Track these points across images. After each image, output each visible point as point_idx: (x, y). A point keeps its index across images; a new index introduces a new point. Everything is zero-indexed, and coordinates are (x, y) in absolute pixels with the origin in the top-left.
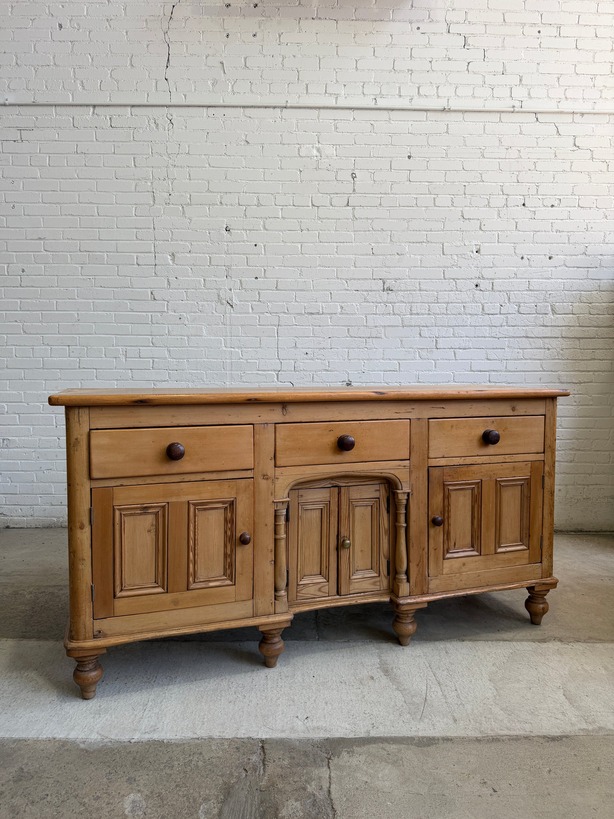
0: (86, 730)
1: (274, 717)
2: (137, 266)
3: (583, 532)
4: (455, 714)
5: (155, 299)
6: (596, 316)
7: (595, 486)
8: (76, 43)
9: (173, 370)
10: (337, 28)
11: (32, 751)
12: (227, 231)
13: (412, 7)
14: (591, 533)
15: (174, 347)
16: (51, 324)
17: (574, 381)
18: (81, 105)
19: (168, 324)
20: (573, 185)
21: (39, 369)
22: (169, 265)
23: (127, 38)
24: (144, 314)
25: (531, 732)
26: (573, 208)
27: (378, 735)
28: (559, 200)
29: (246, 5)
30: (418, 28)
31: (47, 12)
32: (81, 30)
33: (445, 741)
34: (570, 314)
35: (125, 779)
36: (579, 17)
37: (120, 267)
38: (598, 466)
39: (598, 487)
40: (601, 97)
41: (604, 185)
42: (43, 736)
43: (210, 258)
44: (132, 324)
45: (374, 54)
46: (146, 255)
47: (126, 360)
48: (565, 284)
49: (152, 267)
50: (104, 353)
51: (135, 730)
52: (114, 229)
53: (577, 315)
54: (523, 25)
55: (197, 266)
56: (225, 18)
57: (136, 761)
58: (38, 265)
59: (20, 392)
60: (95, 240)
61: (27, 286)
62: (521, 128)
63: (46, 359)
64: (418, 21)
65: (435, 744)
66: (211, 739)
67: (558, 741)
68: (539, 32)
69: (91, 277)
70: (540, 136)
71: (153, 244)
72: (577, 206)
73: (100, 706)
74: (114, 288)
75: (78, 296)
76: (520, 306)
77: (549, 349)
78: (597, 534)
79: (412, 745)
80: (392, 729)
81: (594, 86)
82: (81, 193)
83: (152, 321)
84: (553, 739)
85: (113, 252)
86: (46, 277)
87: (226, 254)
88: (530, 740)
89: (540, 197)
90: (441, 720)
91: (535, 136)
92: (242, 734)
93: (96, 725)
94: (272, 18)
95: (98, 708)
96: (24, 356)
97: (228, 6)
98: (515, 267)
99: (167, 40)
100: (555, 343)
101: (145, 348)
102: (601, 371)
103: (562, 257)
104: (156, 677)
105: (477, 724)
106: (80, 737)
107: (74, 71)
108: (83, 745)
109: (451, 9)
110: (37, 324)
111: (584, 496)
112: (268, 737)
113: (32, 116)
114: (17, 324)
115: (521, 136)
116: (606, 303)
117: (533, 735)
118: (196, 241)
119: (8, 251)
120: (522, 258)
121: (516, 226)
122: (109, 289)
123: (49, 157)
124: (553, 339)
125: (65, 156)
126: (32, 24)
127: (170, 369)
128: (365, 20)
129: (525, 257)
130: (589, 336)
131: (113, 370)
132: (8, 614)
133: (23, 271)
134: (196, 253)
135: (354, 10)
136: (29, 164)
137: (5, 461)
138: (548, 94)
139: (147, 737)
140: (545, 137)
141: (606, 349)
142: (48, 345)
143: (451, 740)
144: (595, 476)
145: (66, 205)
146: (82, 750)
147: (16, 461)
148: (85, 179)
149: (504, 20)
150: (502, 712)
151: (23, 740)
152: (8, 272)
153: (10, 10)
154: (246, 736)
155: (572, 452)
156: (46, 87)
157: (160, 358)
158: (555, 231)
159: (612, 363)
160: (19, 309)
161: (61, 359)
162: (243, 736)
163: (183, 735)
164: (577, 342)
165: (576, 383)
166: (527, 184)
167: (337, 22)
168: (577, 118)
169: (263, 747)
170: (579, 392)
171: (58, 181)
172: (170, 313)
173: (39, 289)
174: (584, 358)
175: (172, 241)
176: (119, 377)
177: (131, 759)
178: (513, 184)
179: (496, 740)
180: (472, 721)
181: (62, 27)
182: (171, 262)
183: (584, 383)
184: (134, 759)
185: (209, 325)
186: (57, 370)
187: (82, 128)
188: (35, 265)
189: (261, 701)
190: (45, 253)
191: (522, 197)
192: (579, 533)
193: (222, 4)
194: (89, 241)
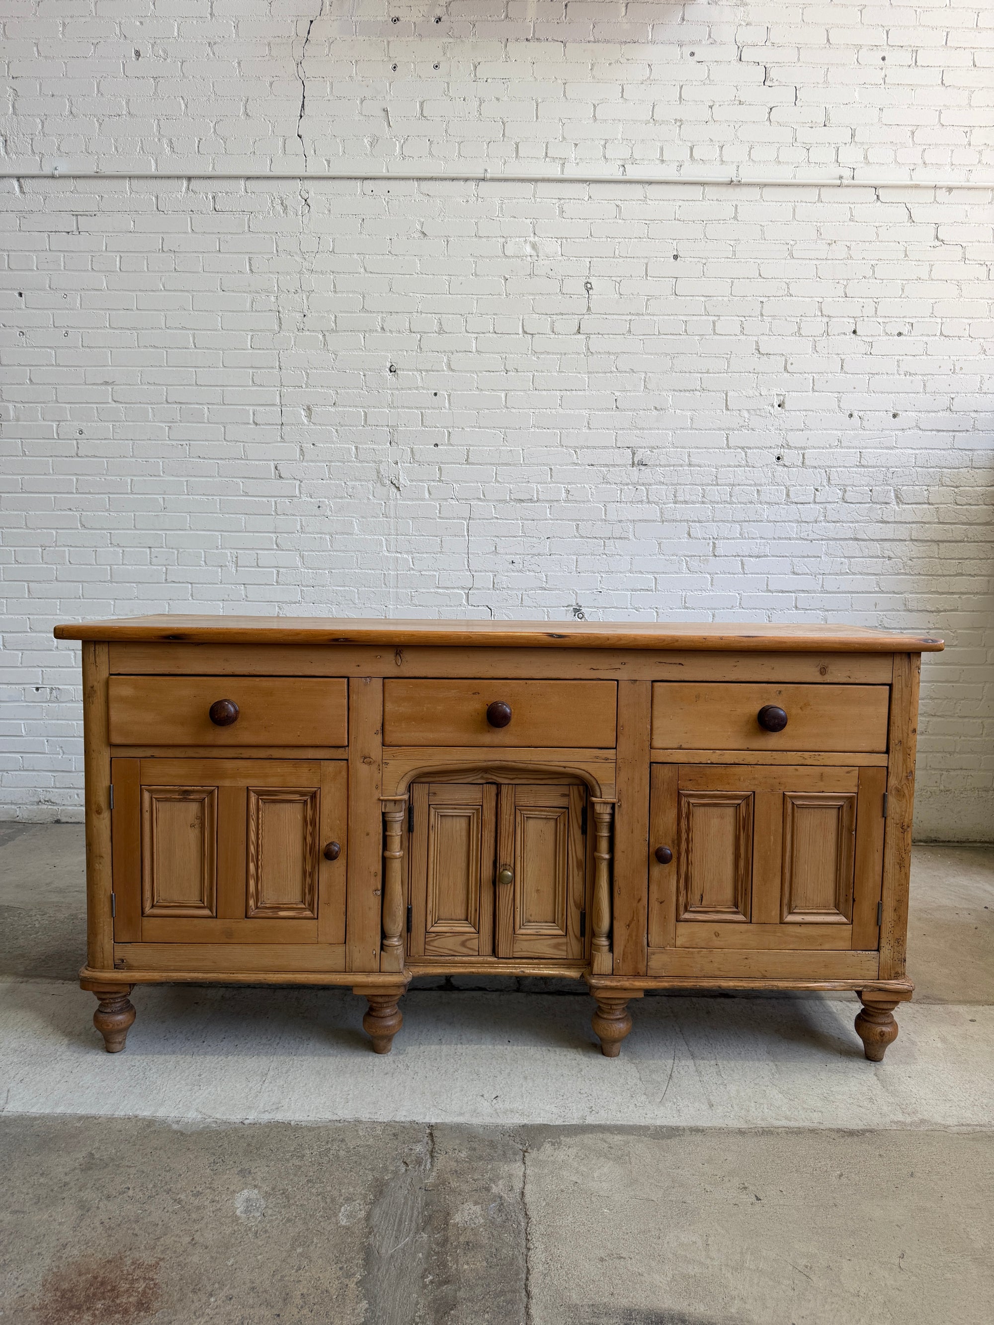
0: (180, 1106)
1: (449, 1095)
2: (253, 426)
3: (939, 842)
4: (711, 1097)
5: (280, 477)
6: (965, 507)
7: (959, 772)
8: (161, 80)
9: (307, 586)
10: (565, 55)
11: (105, 1132)
12: (391, 371)
13: (683, 20)
14: (951, 844)
15: (310, 551)
16: (124, 514)
17: (929, 608)
18: (169, 177)
19: (301, 516)
20: (934, 301)
21: (105, 582)
22: (303, 424)
23: (239, 72)
24: (264, 499)
25: (820, 1123)
26: (932, 338)
27: (598, 1123)
28: (910, 324)
29: (424, 19)
30: (692, 54)
31: (118, 32)
32: (168, 60)
33: (693, 1133)
34: (925, 503)
35: (236, 1170)
36: (947, 35)
37: (228, 427)
38: (964, 740)
39: (963, 772)
40: (979, 162)
41: (982, 301)
42: (119, 1113)
43: (366, 414)
44: (245, 516)
45: (622, 95)
46: (267, 408)
47: (237, 571)
48: (917, 456)
49: (276, 427)
50: (203, 559)
51: (249, 1107)
52: (220, 369)
53: (936, 506)
54: (859, 47)
55: (346, 426)
56: (390, 39)
57: (251, 1148)
58: (103, 424)
59: (76, 617)
60: (190, 385)
61: (87, 456)
62: (851, 212)
63: (115, 567)
64: (692, 43)
65: (679, 1135)
66: (358, 1122)
67: (858, 1136)
68: (884, 59)
69: (184, 443)
70: (883, 224)
71: (278, 392)
72: (938, 334)
73: (200, 1075)
74: (218, 459)
75: (164, 472)
76: (845, 491)
77: (890, 558)
78: (960, 845)
79: (646, 1136)
80: (619, 1115)
81: (970, 145)
82: (168, 313)
83: (276, 511)
84: (851, 1133)
85: (217, 404)
86: (116, 442)
87: (391, 407)
88: (817, 1133)
89: (880, 320)
90: (690, 1105)
91: (875, 224)
92: (402, 1116)
93: (195, 1100)
94: (464, 39)
95: (198, 1078)
96: (82, 563)
97: (395, 21)
98: (840, 430)
99: (302, 74)
100: (900, 549)
101: (266, 552)
102: (973, 593)
103: (914, 414)
104: (280, 1038)
105: (743, 1111)
106: (172, 1115)
107: (158, 124)
108: (176, 1126)
109: (744, 24)
110: (102, 513)
111: (942, 788)
112: (438, 1121)
113: (94, 193)
114: (71, 513)
115: (852, 223)
116: (982, 486)
117: (822, 1127)
118: (344, 388)
119: (58, 402)
120: (851, 416)
121: (842, 365)
122: (212, 461)
123: (121, 257)
124: (898, 543)
125: (145, 255)
126: (95, 51)
127: (304, 584)
128: (608, 42)
129: (855, 414)
130: (953, 539)
131: (217, 586)
132: (63, 946)
133: (81, 432)
134: (345, 406)
135: (592, 26)
136: (90, 269)
137: (54, 722)
138: (896, 156)
139: (266, 1117)
140: (891, 225)
141: (981, 559)
142: (118, 546)
143: (703, 1131)
144: (959, 756)
145: (146, 331)
146: (176, 1132)
147: (70, 722)
148: (175, 290)
149: (828, 40)
150: (780, 1096)
151: (92, 1117)
152: (58, 434)
153: (61, 29)
154: (408, 1119)
155: (924, 719)
156: (116, 148)
157: (288, 568)
158: (903, 373)
159: (989, 581)
160: (74, 491)
161: (138, 567)
162: (403, 1119)
163: (318, 1115)
164: (935, 547)
165: (932, 612)
166: (859, 300)
167: (565, 46)
168: (942, 195)
169: (431, 1134)
170: (937, 626)
171: (134, 294)
172: (304, 498)
173: (105, 460)
174: (945, 572)
175: (307, 387)
176: (227, 597)
177: (245, 1145)
178: (837, 299)
179: (767, 1132)
180: (735, 1106)
181: (139, 55)
182: (305, 421)
183: (945, 611)
184: (249, 1145)
185: (363, 517)
186: (132, 584)
187: (170, 212)
188: (99, 424)
189: (431, 1074)
190: (114, 405)
191: (852, 320)
192: (932, 844)
193: (386, 18)
194: (182, 387)
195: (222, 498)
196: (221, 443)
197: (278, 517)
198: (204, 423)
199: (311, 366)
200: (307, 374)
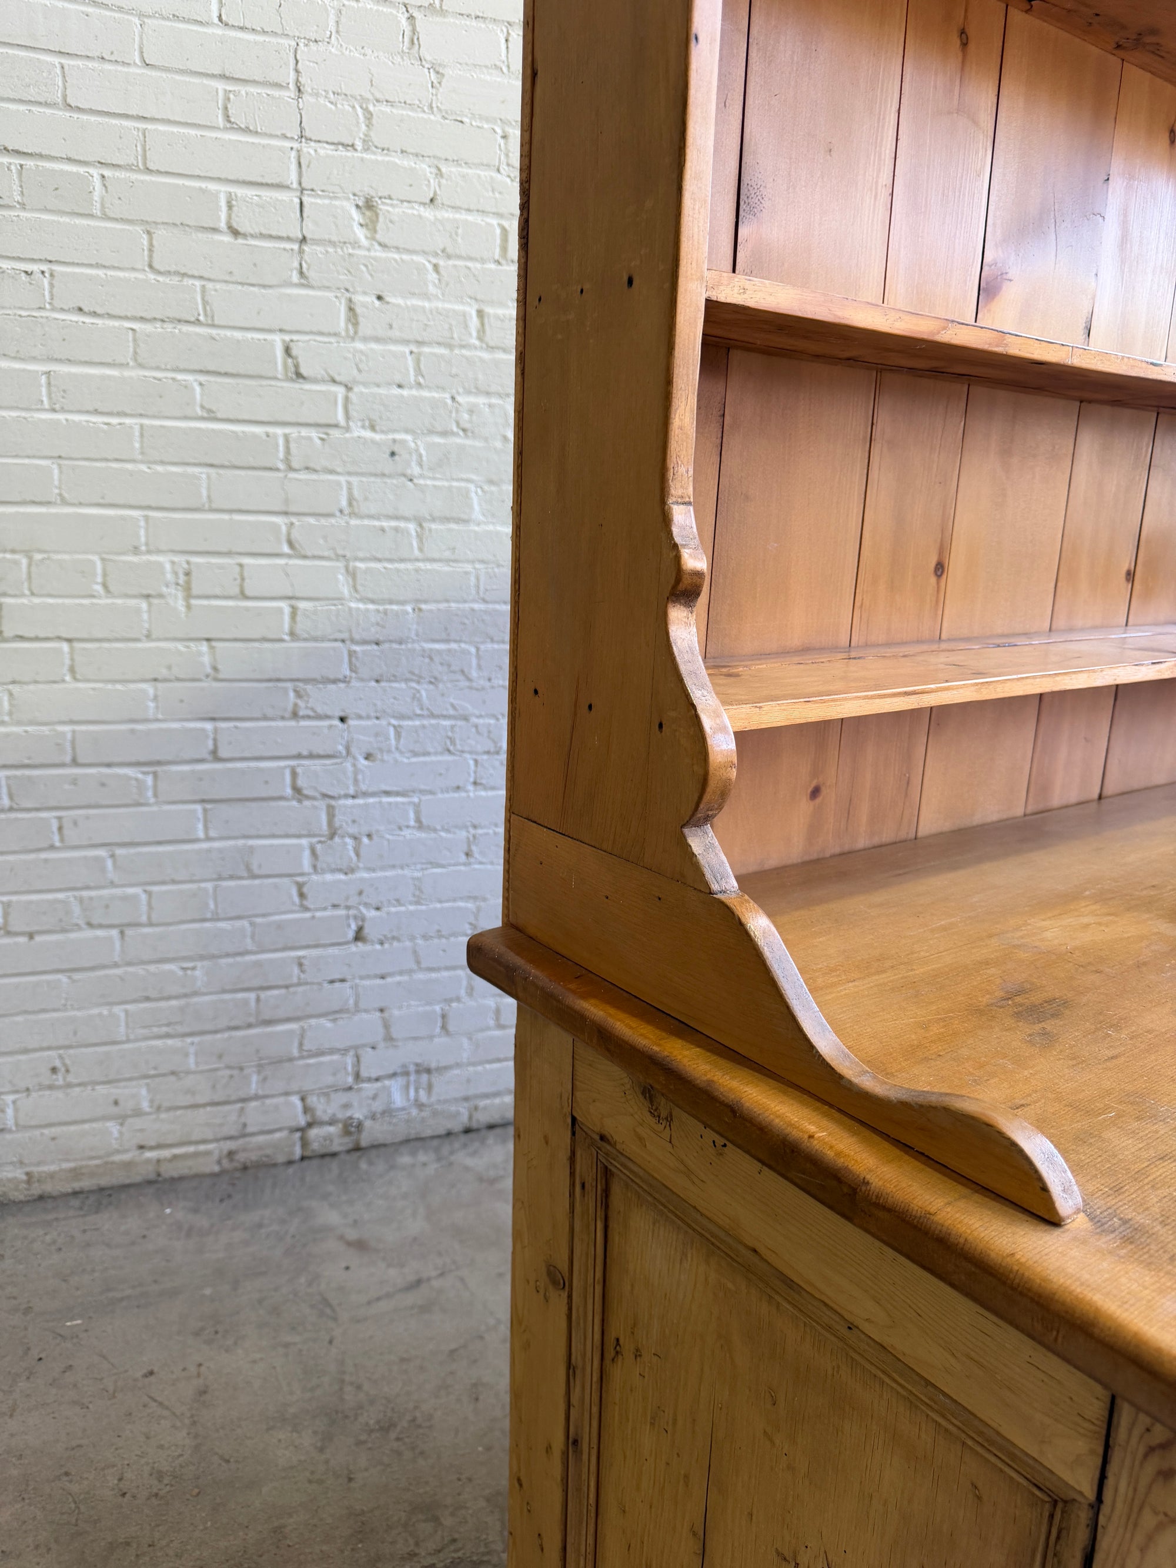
195: (146, 422)
196: (141, 276)
197: (292, 475)
198: (91, 216)
199: (379, 96)
200: (369, 116)
